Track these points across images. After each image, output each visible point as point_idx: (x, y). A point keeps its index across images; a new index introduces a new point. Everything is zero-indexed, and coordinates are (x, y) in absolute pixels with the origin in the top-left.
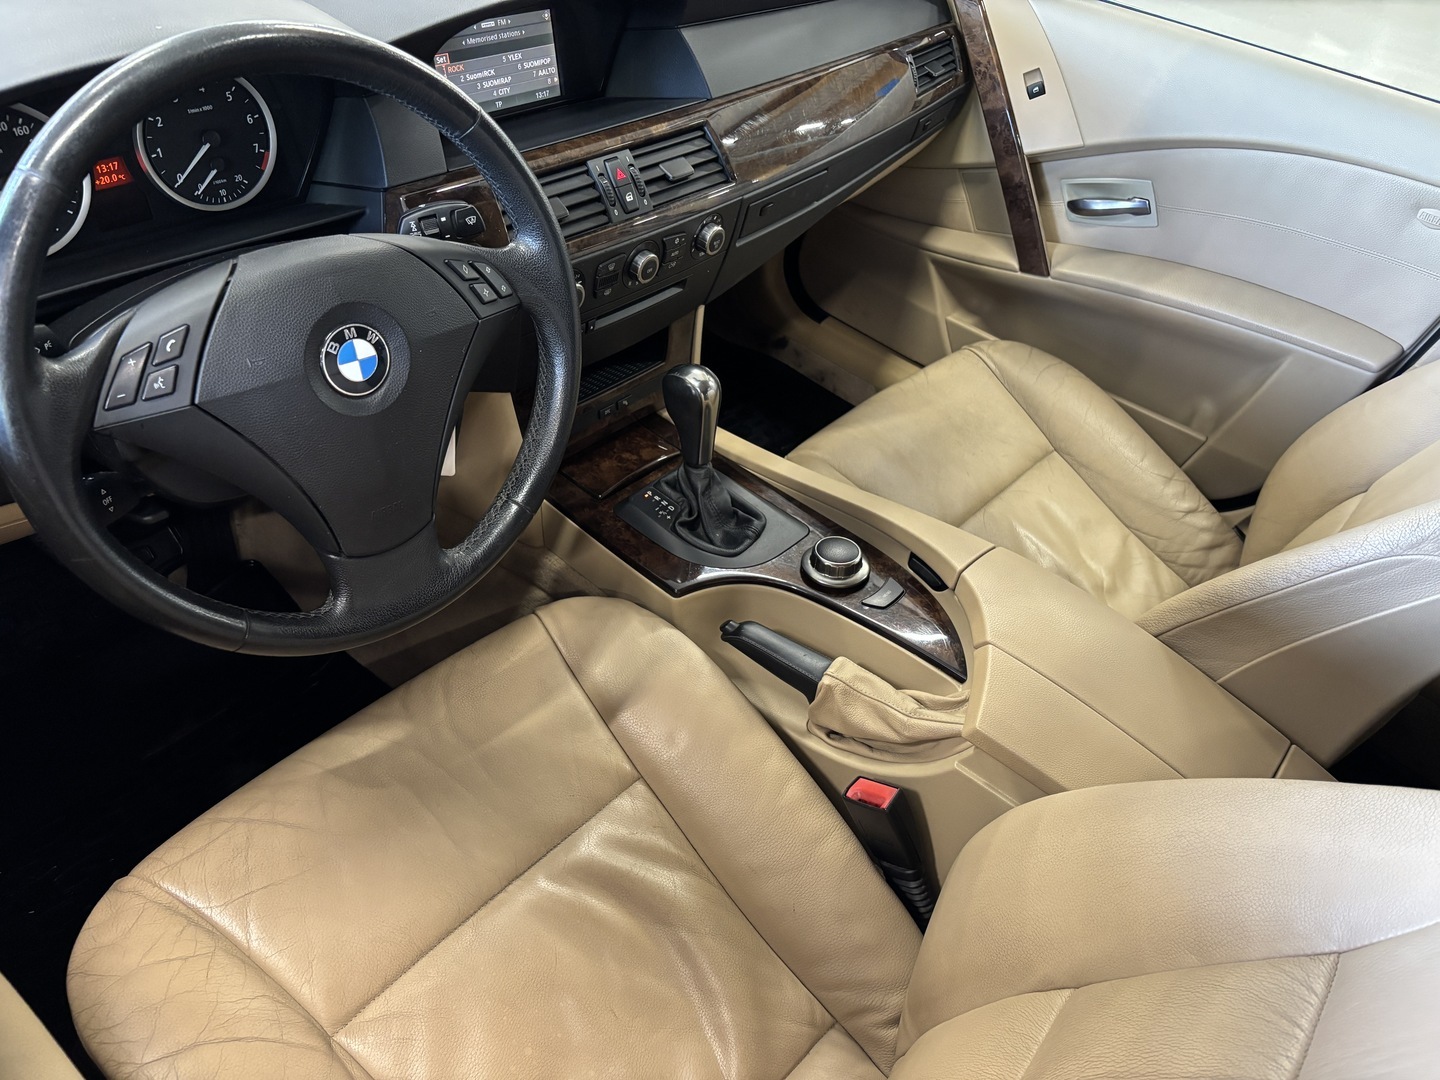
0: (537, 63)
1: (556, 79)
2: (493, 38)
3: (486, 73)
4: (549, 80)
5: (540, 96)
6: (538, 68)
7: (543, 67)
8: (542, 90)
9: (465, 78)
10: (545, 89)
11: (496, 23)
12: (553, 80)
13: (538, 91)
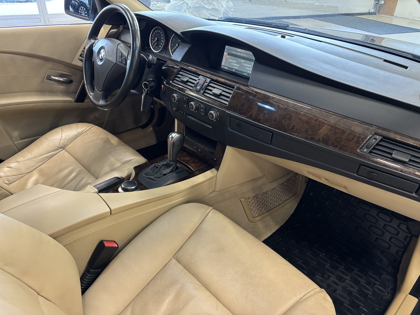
0: (247, 65)
1: (251, 72)
2: (239, 54)
3: (234, 61)
4: (249, 71)
5: (244, 74)
6: (247, 67)
7: (248, 67)
8: (246, 73)
9: (229, 60)
10: (247, 73)
11: (241, 51)
12: (250, 72)
13: (245, 72)
